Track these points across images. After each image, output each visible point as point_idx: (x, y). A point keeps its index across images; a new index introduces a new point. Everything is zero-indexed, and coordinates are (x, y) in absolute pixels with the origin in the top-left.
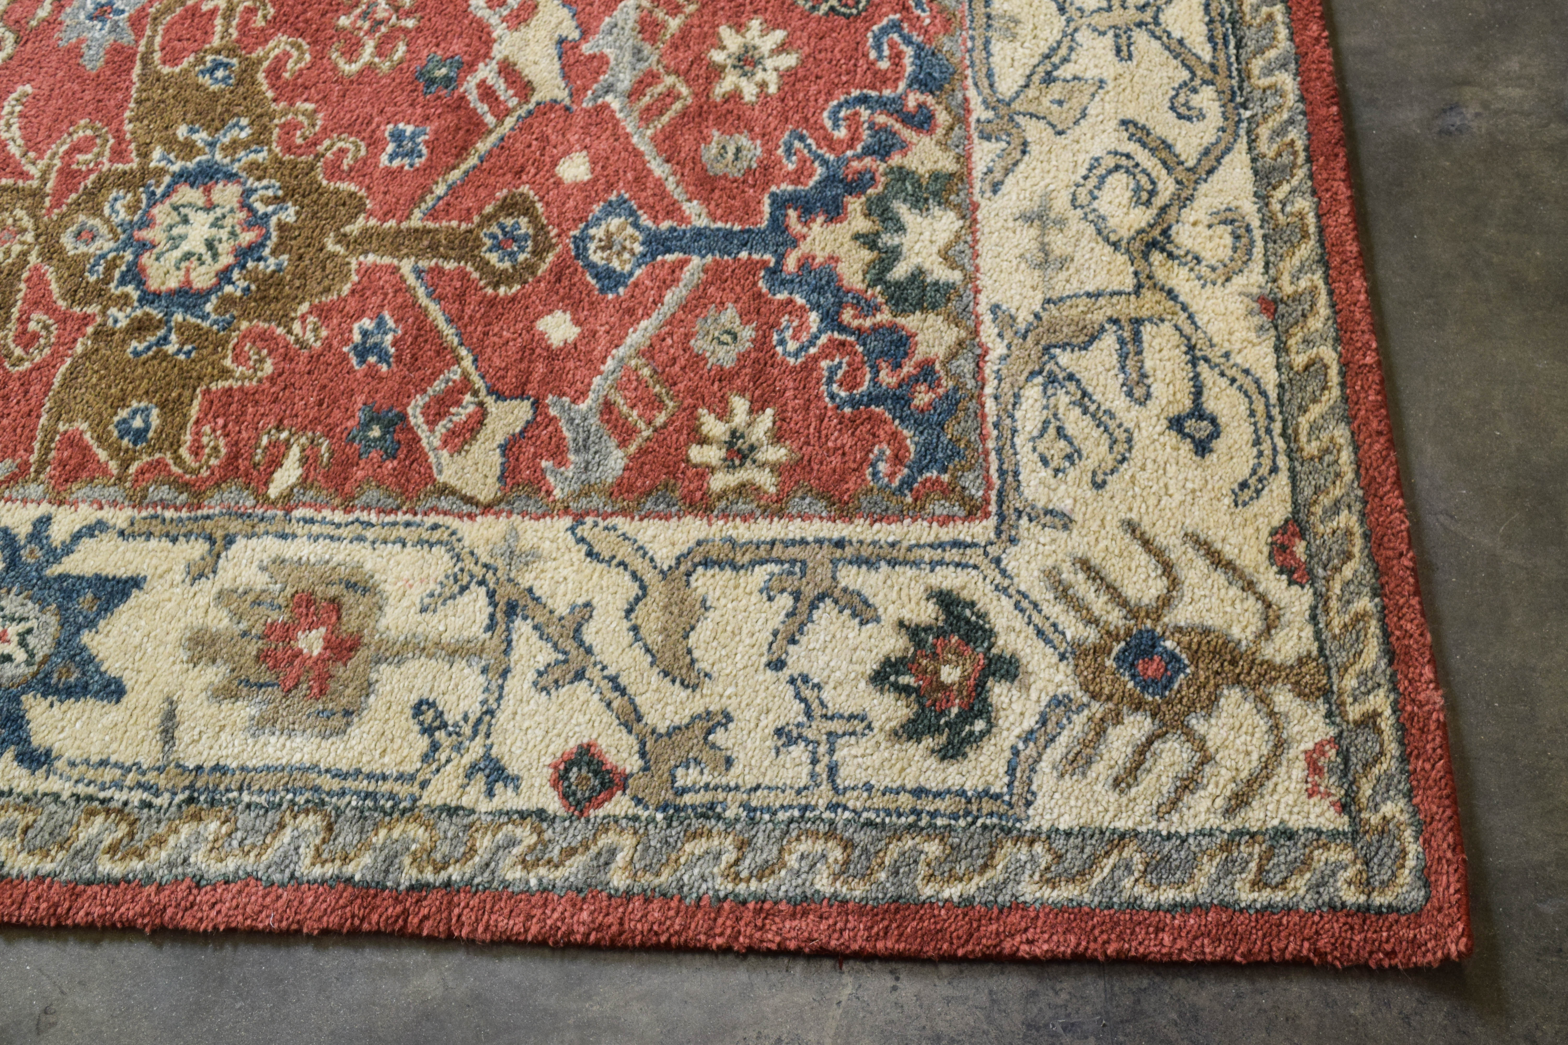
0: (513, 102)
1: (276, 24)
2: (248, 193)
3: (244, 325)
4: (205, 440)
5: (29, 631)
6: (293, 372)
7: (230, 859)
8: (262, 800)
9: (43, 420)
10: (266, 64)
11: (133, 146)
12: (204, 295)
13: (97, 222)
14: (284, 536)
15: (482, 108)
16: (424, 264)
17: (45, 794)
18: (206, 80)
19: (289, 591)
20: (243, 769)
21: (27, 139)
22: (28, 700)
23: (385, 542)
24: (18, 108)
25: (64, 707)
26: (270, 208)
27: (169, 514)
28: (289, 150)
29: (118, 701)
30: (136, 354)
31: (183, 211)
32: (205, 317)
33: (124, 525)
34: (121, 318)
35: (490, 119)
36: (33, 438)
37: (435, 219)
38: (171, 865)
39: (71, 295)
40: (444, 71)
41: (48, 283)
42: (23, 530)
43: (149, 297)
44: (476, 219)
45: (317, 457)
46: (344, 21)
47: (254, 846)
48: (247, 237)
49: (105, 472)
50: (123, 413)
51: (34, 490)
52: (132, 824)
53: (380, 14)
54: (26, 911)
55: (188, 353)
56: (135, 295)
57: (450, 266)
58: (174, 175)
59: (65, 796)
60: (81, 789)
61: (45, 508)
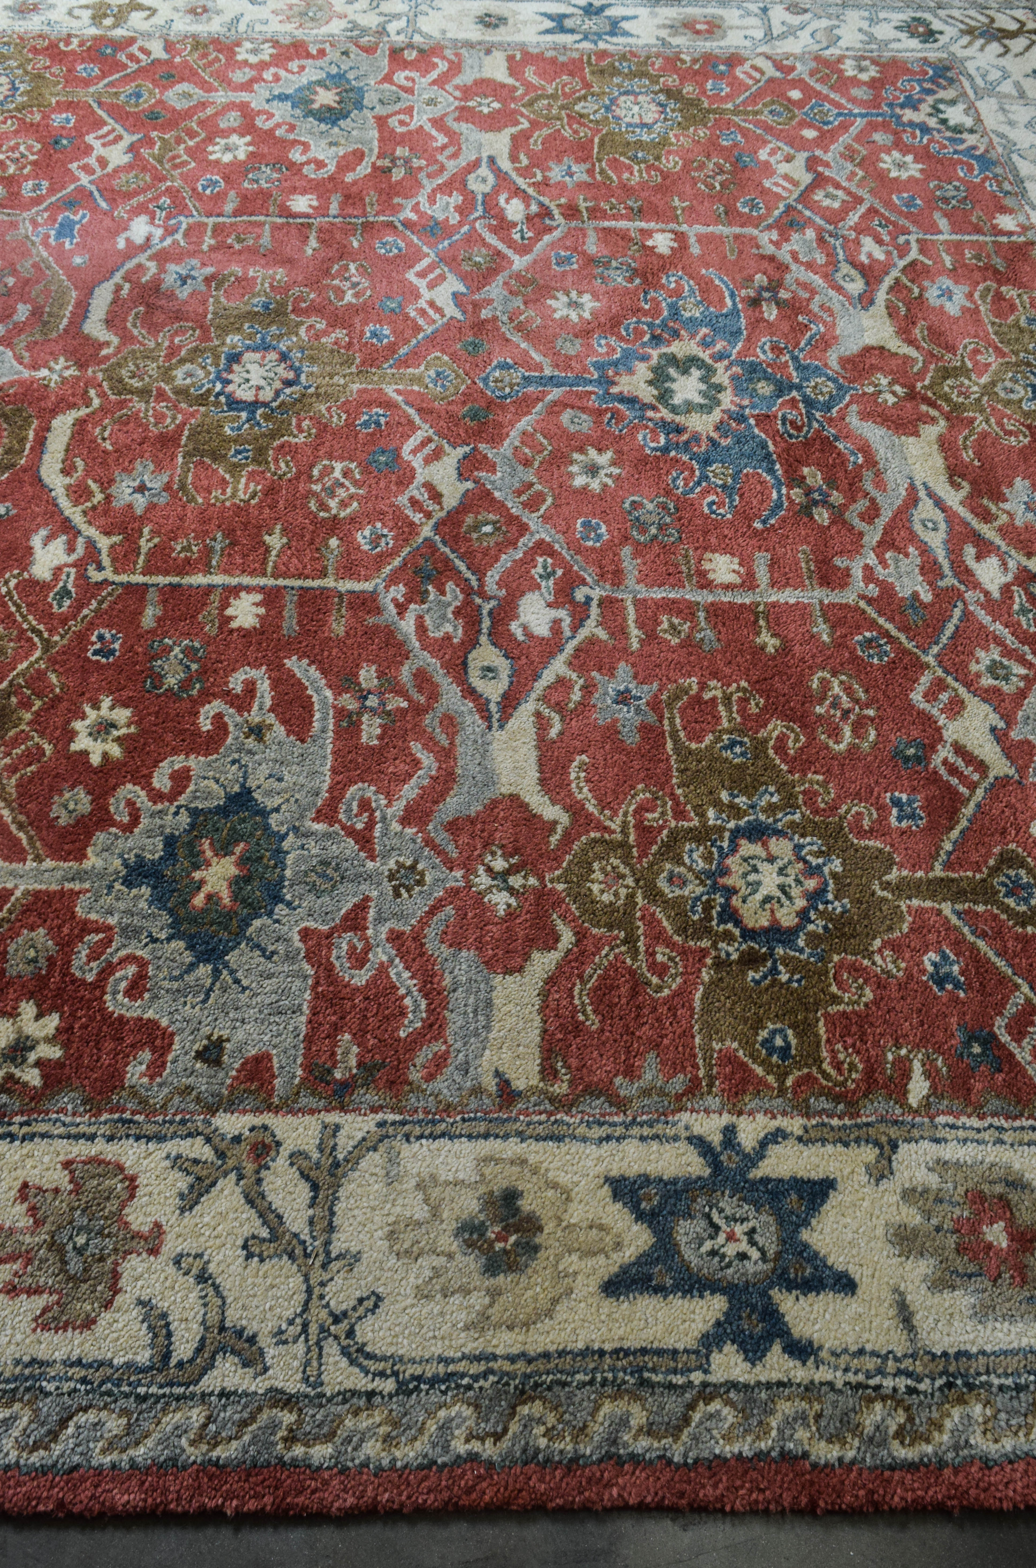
0: (976, 777)
1: (770, 711)
2: (798, 847)
3: (836, 958)
4: (841, 1056)
5: (753, 1230)
6: (890, 998)
7: (1004, 1441)
8: (1009, 1382)
9: (697, 1040)
10: (772, 743)
11: (689, 807)
12: (793, 932)
13: (682, 869)
14: (937, 1141)
15: (954, 781)
16: (959, 907)
17: (822, 1384)
18: (728, 754)
19: (961, 1190)
20: (983, 1353)
21: (600, 801)
22: (776, 1294)
23: (1021, 1144)
24: (583, 775)
25: (810, 1301)
26: (820, 861)
27: (835, 1122)
28: (816, 812)
29: (853, 1294)
30: (757, 983)
31: (752, 862)
32: (801, 951)
33: (800, 1132)
34: (732, 951)
35: (962, 789)
36: (695, 1056)
37: (953, 870)
38: (956, 1448)
39: (682, 930)
40: (912, 751)
41: (659, 922)
42: (716, 1139)
43: (749, 934)
44: (985, 870)
45: (938, 1071)
46: (819, 710)
47: (1020, 1426)
48: (811, 884)
49: (768, 1086)
50: (764, 1034)
51: (713, 1102)
52: (907, 1409)
53: (846, 706)
54: (848, 1499)
55: (799, 981)
56: (737, 932)
57: (980, 908)
58: (732, 831)
59: (839, 1385)
60: (851, 1377)
61: (726, 1119)
